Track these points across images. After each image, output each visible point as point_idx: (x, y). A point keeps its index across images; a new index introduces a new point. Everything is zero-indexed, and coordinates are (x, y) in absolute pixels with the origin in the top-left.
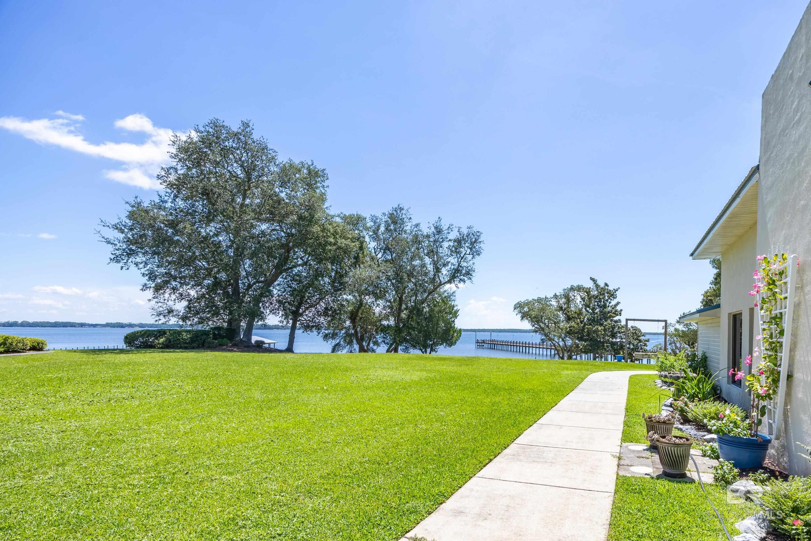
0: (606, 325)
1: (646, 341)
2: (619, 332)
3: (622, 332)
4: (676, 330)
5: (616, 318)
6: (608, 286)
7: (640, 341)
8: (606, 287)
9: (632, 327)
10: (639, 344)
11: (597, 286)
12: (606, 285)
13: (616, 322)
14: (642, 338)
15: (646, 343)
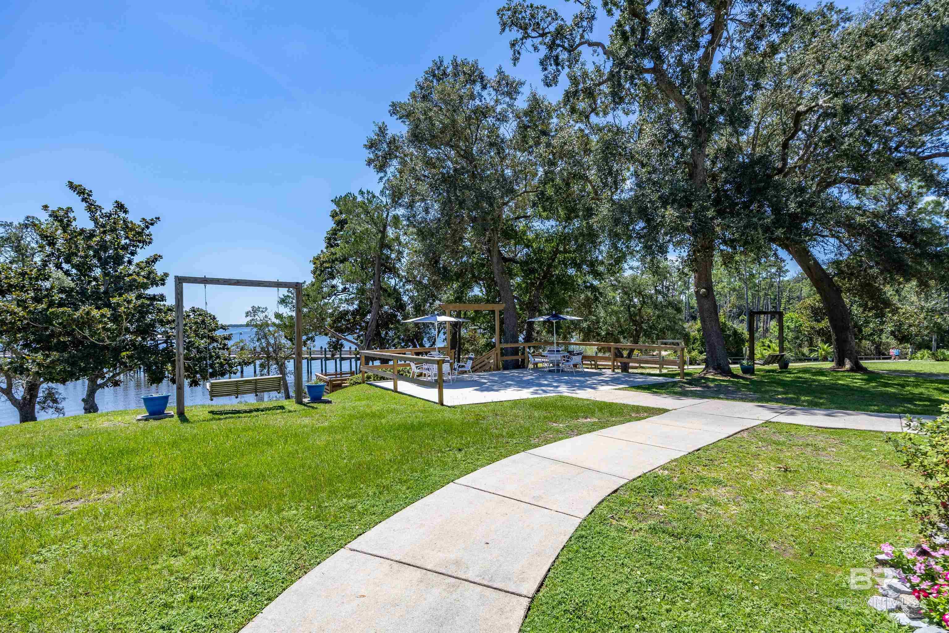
0: (119, 305)
1: (225, 338)
2: (162, 323)
3: (169, 322)
4: (278, 316)
5: (152, 291)
6: (126, 212)
7: (213, 340)
8: (122, 215)
9: (193, 310)
10: (211, 347)
11: (92, 208)
12: (120, 207)
13: (153, 298)
14: (219, 333)
15: (226, 342)
